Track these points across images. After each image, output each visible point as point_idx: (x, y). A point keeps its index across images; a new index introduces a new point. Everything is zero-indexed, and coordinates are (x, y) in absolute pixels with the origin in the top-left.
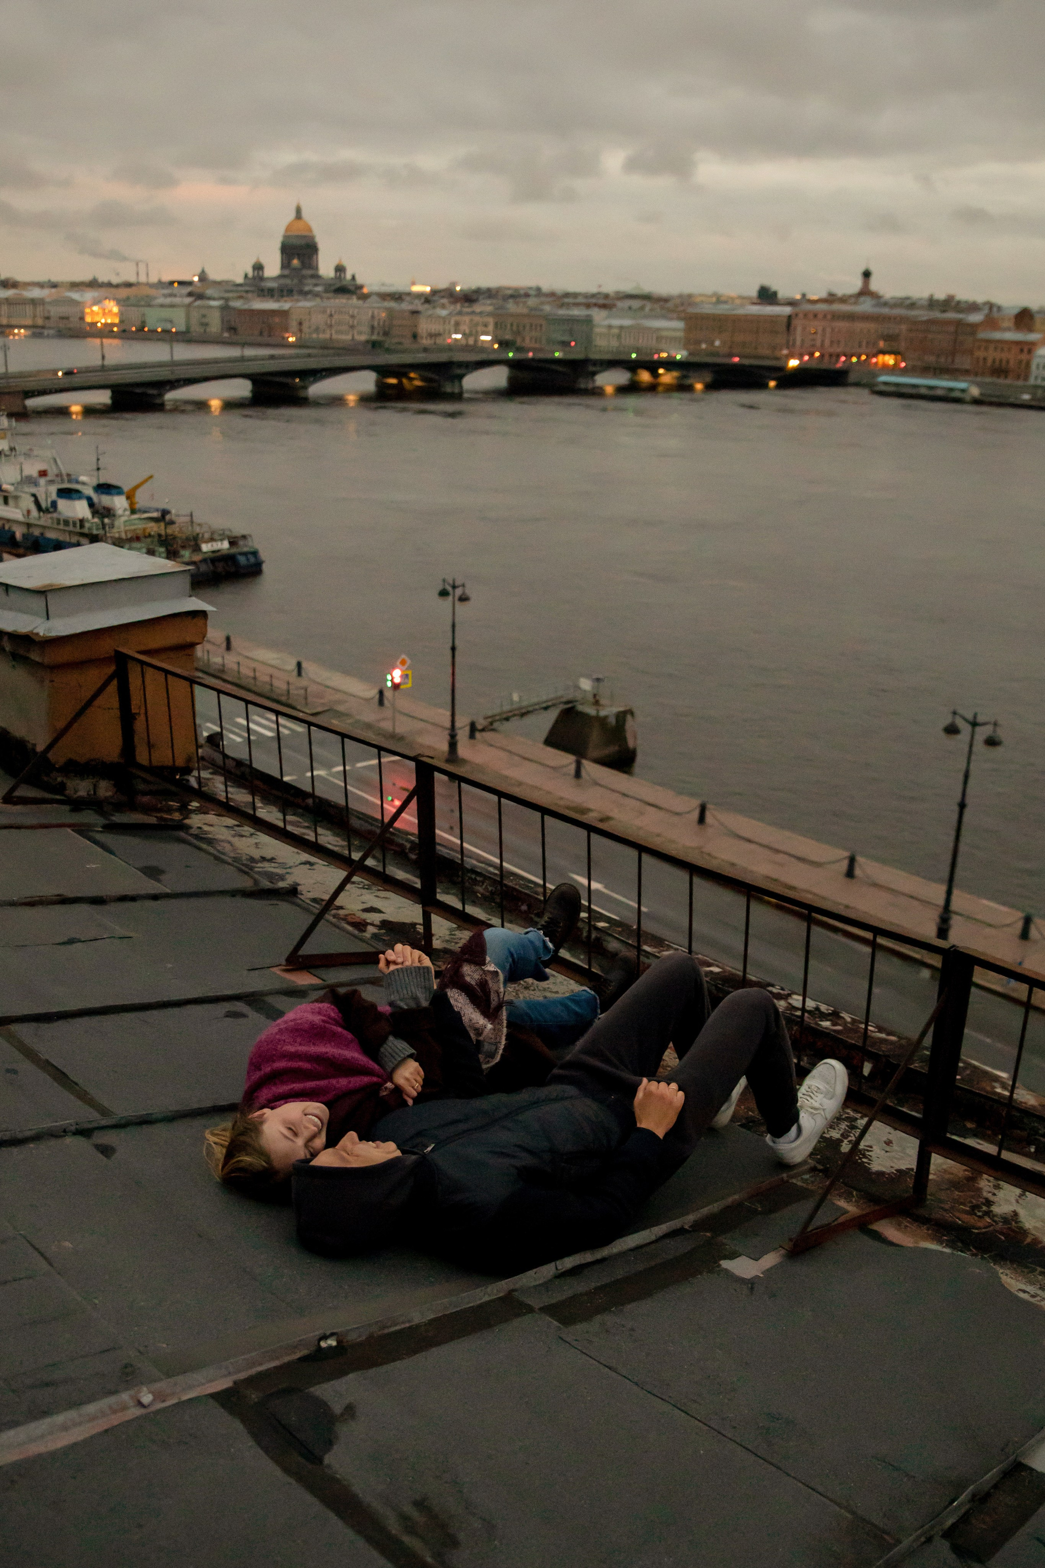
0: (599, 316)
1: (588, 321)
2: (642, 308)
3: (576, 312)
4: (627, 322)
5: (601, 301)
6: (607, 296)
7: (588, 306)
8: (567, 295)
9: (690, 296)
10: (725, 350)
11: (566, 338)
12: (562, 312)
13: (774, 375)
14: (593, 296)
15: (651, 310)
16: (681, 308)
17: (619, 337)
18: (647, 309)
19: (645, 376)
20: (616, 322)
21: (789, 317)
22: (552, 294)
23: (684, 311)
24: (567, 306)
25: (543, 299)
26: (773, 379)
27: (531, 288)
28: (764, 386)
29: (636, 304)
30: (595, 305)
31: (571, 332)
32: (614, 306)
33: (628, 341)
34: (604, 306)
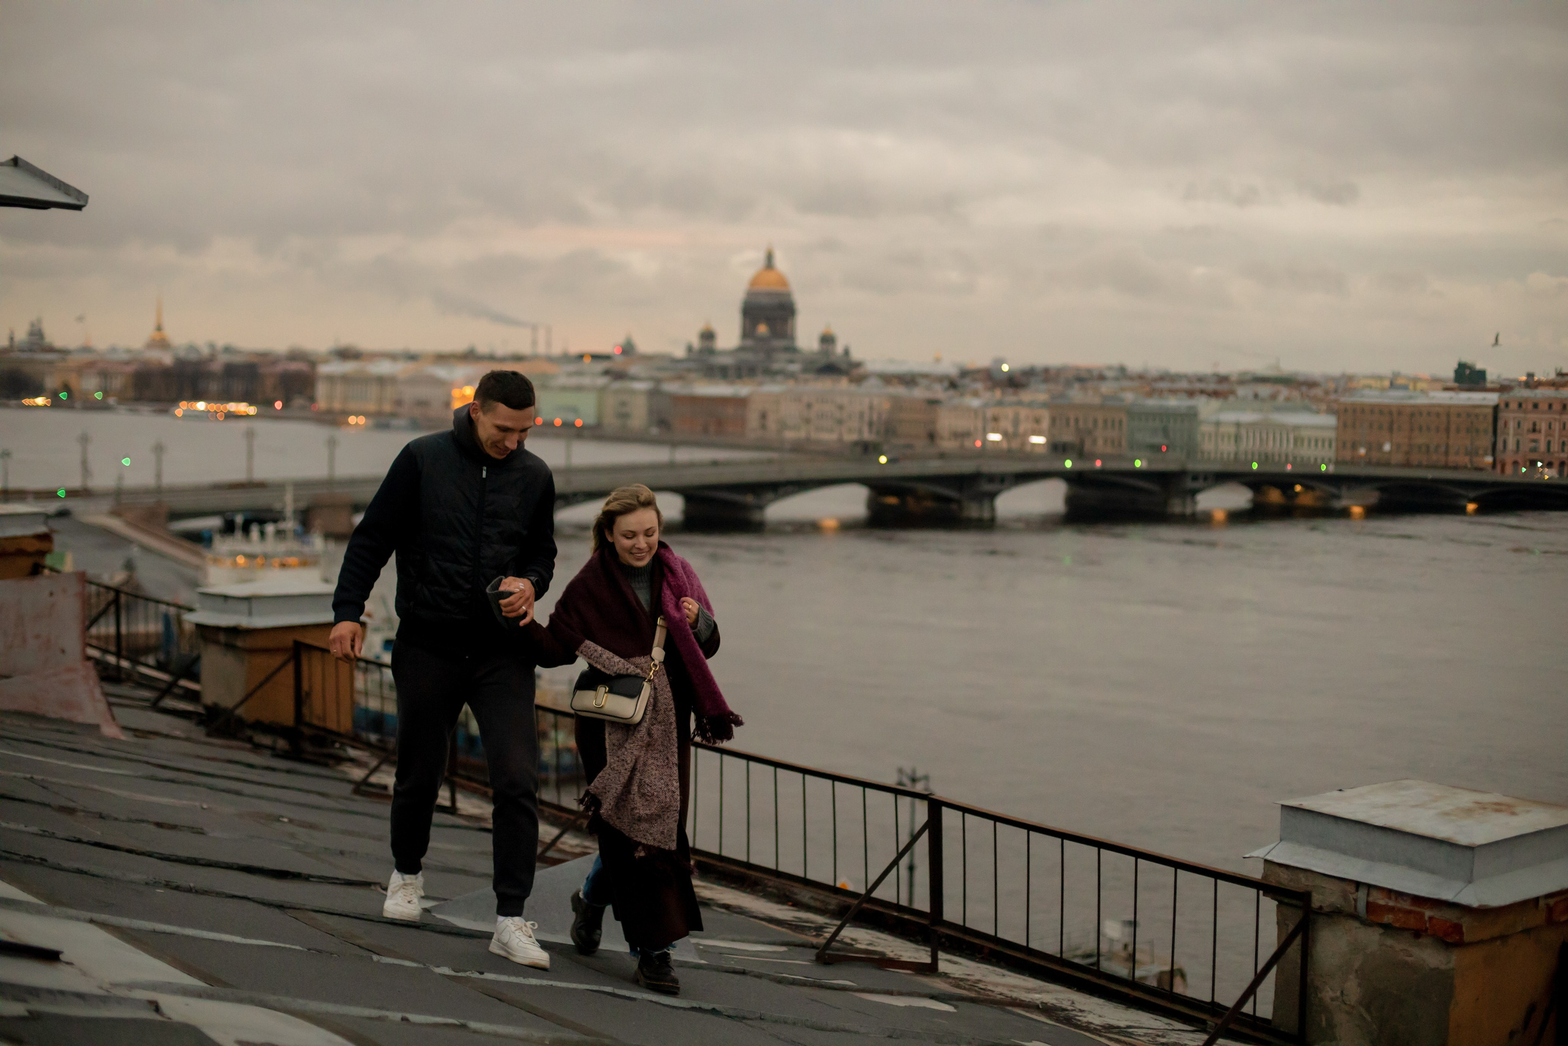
0: (1207, 408)
1: (1191, 415)
2: (1273, 397)
3: (1173, 402)
4: (1248, 417)
5: (1212, 387)
6: (1223, 379)
7: (1191, 394)
8: (1164, 377)
9: (1350, 378)
10: (1398, 458)
11: (1158, 439)
12: (1152, 402)
13: (1472, 494)
14: (1201, 379)
15: (1287, 399)
16: (1333, 397)
17: (1237, 438)
18: (1281, 398)
19: (1275, 496)
20: (1230, 417)
21: (1496, 408)
22: (1141, 377)
23: (1336, 401)
24: (1161, 393)
25: (1126, 383)
26: (1472, 501)
27: (1110, 368)
28: (1461, 511)
29: (1264, 390)
30: (1202, 392)
31: (1165, 431)
32: (1232, 392)
33: (1249, 444)
34: (1215, 394)
